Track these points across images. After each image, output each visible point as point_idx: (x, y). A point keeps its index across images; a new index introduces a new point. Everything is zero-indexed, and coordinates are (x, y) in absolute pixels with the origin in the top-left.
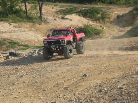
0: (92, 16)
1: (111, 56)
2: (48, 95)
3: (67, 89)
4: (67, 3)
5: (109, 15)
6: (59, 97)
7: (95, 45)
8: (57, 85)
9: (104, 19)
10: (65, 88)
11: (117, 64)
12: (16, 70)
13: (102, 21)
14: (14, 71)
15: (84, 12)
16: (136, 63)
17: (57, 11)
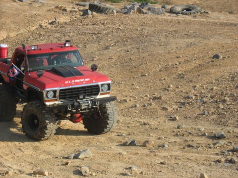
2: (149, 84)
3: (183, 78)
6: (168, 90)
8: (167, 69)
10: (180, 75)
12: (99, 35)
14: (94, 37)
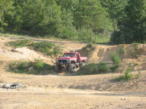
0: (44, 50)
1: (61, 95)
4: (18, 34)
5: (62, 50)
7: (45, 82)
9: (57, 54)
11: (67, 104)
13: (54, 56)
15: (36, 45)
16: (86, 103)
17: (6, 43)
